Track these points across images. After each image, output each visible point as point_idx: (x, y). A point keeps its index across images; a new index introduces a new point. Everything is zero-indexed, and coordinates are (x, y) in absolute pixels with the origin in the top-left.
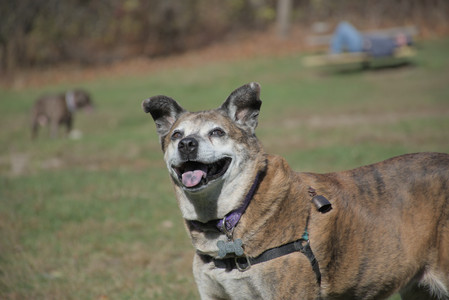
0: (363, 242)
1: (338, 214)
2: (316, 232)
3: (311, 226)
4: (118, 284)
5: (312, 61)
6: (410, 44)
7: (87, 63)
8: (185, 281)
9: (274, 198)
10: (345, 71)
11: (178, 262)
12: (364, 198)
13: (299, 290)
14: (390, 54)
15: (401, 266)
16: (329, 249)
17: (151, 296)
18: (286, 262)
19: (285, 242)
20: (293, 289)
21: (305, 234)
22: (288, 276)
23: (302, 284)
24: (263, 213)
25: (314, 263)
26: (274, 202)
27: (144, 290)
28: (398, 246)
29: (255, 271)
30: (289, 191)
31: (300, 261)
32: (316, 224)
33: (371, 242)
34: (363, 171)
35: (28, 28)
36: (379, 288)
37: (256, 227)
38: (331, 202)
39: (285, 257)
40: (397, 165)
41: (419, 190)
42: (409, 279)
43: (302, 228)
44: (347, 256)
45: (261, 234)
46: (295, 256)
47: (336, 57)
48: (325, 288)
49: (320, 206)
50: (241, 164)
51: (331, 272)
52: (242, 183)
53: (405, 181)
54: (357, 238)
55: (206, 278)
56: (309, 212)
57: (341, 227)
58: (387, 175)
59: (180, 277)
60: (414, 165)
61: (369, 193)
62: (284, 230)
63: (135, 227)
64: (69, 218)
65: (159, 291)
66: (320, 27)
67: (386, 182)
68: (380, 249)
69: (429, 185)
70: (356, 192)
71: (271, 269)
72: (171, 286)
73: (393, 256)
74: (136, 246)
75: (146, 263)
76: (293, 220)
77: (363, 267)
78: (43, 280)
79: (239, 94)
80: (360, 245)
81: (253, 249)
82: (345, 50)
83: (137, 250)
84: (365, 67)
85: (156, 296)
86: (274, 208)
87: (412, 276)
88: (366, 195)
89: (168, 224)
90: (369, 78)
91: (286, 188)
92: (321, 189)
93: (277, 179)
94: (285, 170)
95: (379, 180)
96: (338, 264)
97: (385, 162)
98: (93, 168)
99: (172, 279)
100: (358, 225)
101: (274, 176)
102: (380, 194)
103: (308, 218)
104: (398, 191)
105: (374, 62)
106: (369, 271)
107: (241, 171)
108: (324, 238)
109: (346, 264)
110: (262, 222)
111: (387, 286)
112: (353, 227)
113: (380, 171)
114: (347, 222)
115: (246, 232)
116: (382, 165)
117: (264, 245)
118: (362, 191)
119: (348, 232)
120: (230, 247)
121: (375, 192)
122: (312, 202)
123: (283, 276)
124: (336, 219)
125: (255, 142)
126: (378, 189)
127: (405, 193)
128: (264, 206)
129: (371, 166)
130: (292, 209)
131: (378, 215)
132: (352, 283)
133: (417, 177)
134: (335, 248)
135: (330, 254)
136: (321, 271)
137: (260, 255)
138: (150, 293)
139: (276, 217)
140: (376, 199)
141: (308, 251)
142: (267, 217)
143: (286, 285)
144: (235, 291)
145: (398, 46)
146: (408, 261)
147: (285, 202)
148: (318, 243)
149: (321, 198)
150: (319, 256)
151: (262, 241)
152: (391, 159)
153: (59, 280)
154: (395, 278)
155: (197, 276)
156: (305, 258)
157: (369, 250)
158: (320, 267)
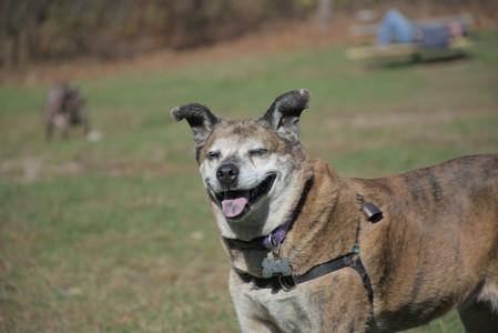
0: (418, 254)
1: (391, 223)
2: (367, 244)
3: (361, 237)
4: (144, 302)
5: (357, 53)
6: (465, 34)
7: (107, 56)
8: (217, 298)
9: (322, 208)
10: (393, 64)
11: (209, 278)
12: (419, 205)
13: (350, 308)
14: (444, 45)
15: (458, 280)
16: (381, 263)
17: (180, 315)
18: (336, 279)
19: (335, 257)
20: (344, 309)
21: (355, 247)
22: (338, 294)
23: (353, 303)
24: (312, 226)
25: (366, 279)
26: (322, 212)
27: (172, 309)
28: (457, 258)
29: (301, 291)
30: (337, 199)
31: (350, 277)
32: (367, 235)
33: (427, 254)
34: (418, 175)
35: (42, 18)
36: (436, 304)
37: (304, 241)
38: (382, 209)
39: (334, 273)
40: (456, 167)
41: (480, 197)
42: (467, 294)
43: (352, 240)
44: (401, 270)
45: (309, 248)
46: (345, 272)
47: (384, 49)
48: (378, 306)
49: (370, 215)
50: (286, 177)
51: (384, 288)
52: (288, 198)
53: (464, 186)
54: (412, 250)
55: (246, 299)
56: (359, 221)
57: (394, 237)
58: (444, 179)
59: (212, 295)
60: (475, 169)
61: (424, 198)
62: (333, 243)
63: (161, 239)
64: (88, 229)
65: (189, 310)
66: (366, 15)
67: (444, 187)
68: (437, 262)
69: (491, 191)
70: (409, 198)
71: (319, 287)
72: (202, 304)
73: (451, 269)
74: (163, 260)
75: (174, 278)
76: (342, 233)
77: (418, 282)
78: (61, 298)
79: (286, 99)
80: (415, 258)
81: (300, 266)
82: (394, 41)
83: (164, 264)
84: (416, 60)
85: (185, 315)
86: (323, 219)
87: (471, 290)
88: (421, 201)
89: (198, 235)
90: (420, 72)
91: (334, 196)
92: (370, 196)
93: (324, 187)
94: (331, 176)
95: (435, 185)
96: (391, 280)
97: (442, 165)
98: (115, 173)
99: (203, 297)
100: (413, 236)
101: (320, 184)
102: (436, 200)
103: (358, 229)
104: (456, 197)
105: (426, 55)
106: (425, 286)
107: (287, 184)
108: (376, 250)
109: (399, 279)
110: (310, 236)
111: (444, 302)
112: (407, 238)
113: (436, 175)
114: (400, 232)
115: (294, 247)
116: (438, 168)
117: (311, 261)
118: (415, 197)
119: (401, 243)
120: (277, 266)
121: (431, 198)
122: (361, 210)
123: (333, 295)
124: (389, 229)
125: (300, 150)
126: (435, 194)
127: (464, 199)
128: (312, 218)
129: (427, 169)
130: (342, 219)
131: (434, 223)
132: (406, 300)
133: (479, 181)
134: (388, 261)
135: (382, 269)
136: (373, 287)
137: (307, 272)
138: (178, 312)
139: (324, 230)
140: (432, 206)
141: (359, 266)
142: (316, 230)
143: (336, 305)
144: (279, 312)
145: (452, 36)
146: (466, 274)
147: (334, 212)
148: (369, 256)
149: (370, 206)
150: (371, 270)
151: (310, 257)
152: (449, 162)
153: (79, 298)
154: (452, 293)
155: (233, 295)
156: (355, 274)
157: (425, 262)
158: (372, 282)
